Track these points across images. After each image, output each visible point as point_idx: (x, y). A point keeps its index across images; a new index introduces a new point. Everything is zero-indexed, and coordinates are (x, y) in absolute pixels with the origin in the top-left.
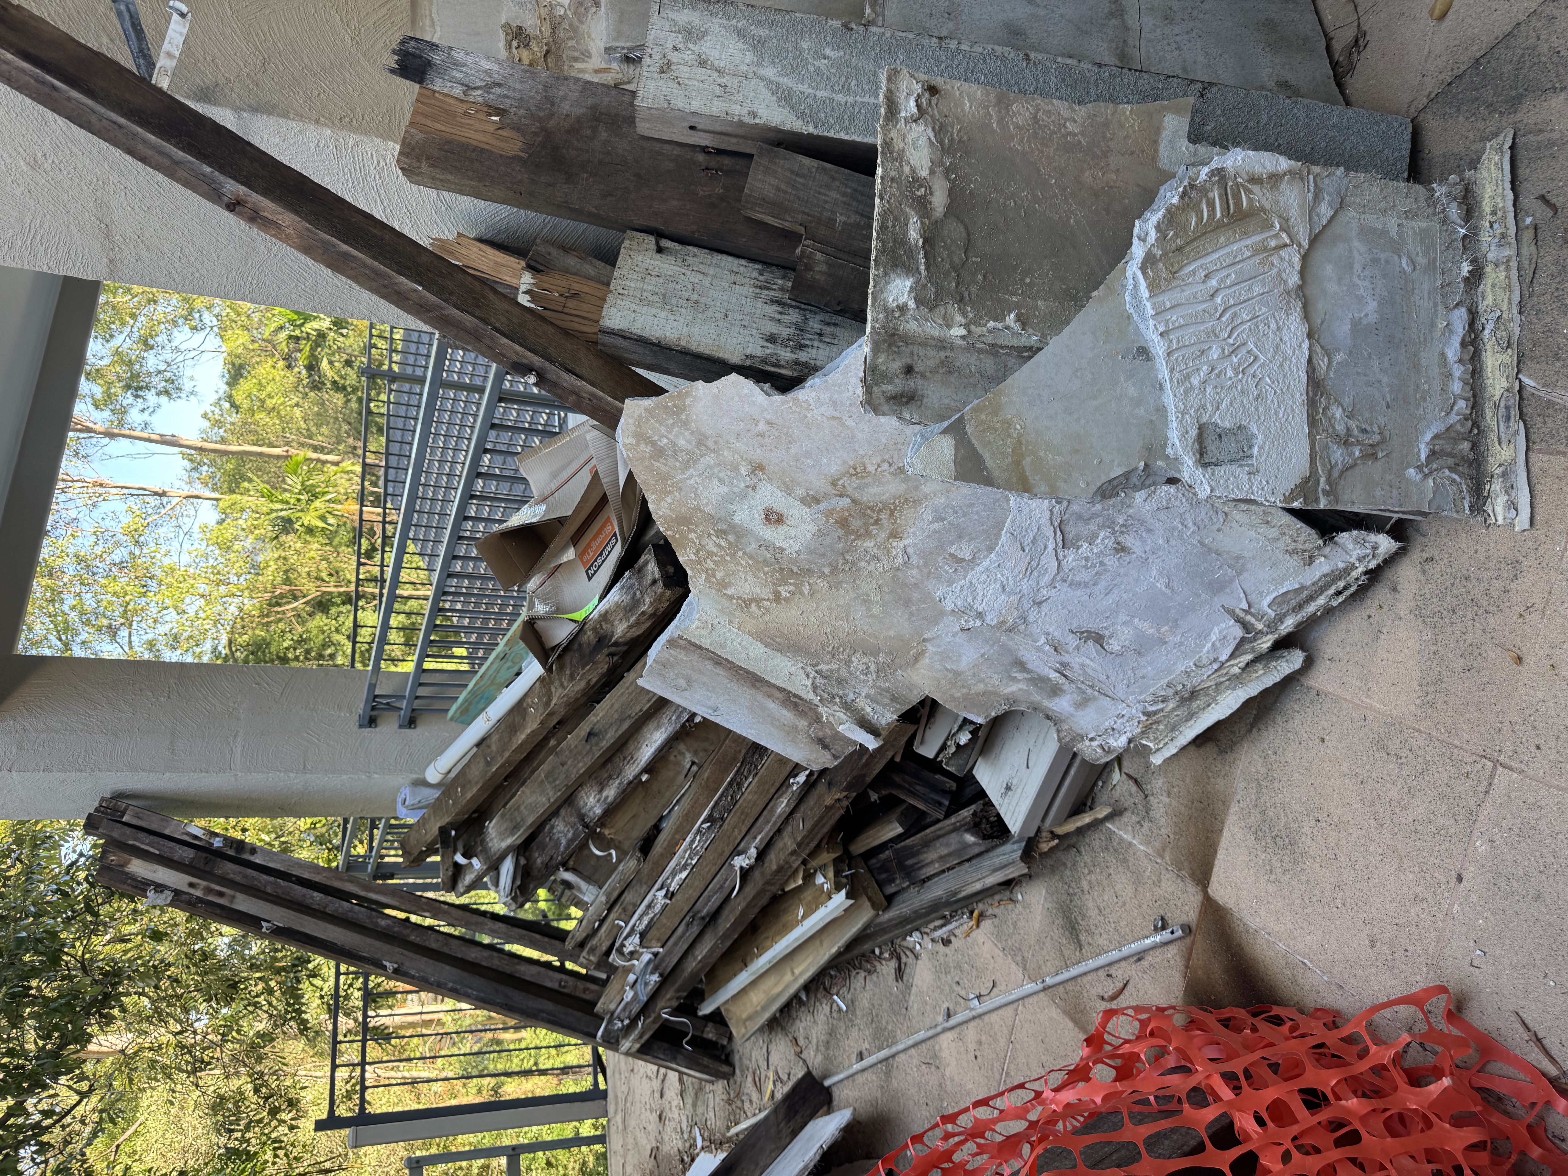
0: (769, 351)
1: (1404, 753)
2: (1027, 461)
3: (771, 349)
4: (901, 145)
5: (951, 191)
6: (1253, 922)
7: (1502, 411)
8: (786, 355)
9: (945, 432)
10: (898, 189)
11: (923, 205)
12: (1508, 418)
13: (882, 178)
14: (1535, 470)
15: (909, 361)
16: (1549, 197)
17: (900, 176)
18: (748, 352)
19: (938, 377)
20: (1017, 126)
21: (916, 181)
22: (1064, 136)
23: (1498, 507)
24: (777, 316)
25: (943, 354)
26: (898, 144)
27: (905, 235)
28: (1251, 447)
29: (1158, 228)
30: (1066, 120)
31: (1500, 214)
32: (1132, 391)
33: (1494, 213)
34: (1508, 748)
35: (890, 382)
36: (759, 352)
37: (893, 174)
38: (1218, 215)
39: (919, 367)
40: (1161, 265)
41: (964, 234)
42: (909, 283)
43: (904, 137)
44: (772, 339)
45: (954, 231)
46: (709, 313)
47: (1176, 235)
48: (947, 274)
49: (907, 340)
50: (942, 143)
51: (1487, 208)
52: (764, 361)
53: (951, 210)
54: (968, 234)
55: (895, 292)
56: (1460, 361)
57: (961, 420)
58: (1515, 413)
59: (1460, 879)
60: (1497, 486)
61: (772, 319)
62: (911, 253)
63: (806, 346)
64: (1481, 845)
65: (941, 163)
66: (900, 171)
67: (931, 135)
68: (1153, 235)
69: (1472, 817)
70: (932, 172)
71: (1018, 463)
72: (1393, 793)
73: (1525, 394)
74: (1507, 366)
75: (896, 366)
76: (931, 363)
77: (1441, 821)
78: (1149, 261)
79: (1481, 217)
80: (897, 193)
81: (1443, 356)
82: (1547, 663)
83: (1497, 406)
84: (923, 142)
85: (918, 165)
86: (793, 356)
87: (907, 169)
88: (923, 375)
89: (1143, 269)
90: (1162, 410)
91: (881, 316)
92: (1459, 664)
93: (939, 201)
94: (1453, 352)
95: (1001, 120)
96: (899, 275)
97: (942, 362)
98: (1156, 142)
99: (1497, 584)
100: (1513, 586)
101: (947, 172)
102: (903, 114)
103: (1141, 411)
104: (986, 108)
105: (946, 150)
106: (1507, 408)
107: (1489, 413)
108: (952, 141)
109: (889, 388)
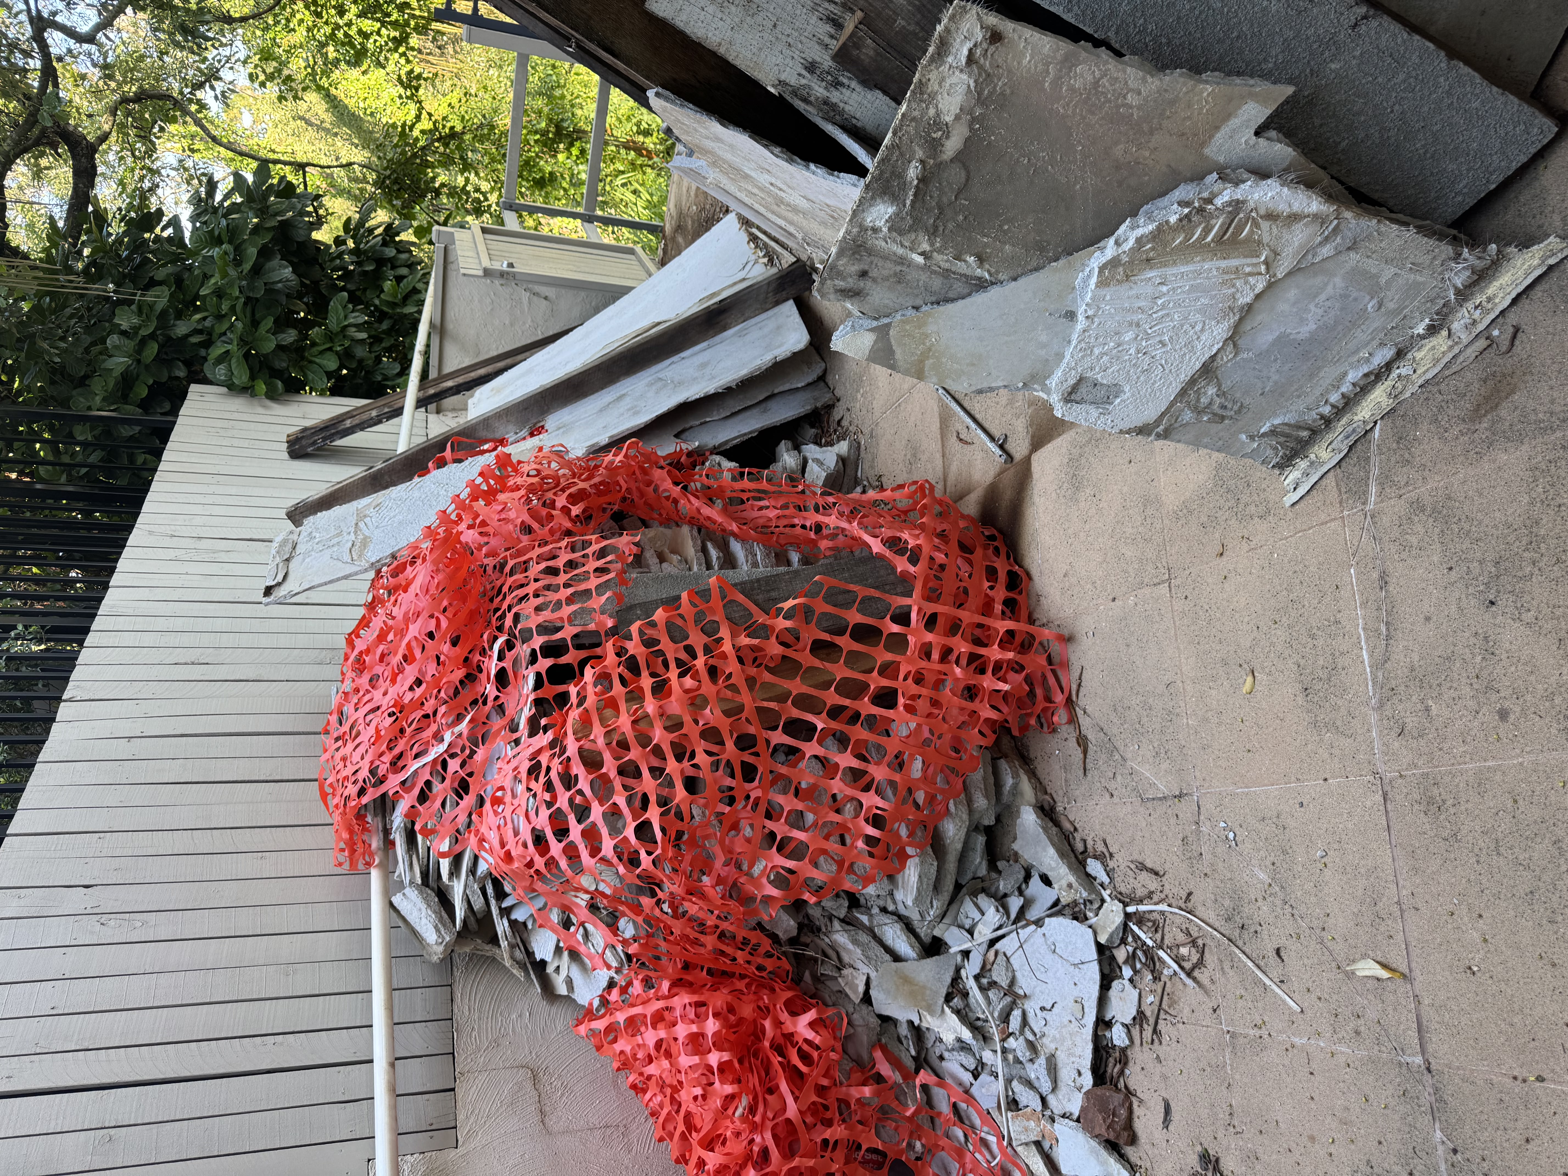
0: (803, 82)
1: (1149, 521)
2: (929, 363)
3: (808, 80)
4: (936, 87)
5: (967, 140)
6: (1036, 499)
7: (1350, 429)
8: (819, 90)
9: (871, 330)
10: (916, 128)
11: (934, 146)
12: (1347, 437)
13: (903, 115)
14: (1324, 482)
15: (866, 267)
16: (1520, 335)
17: (922, 117)
18: (783, 78)
19: (887, 284)
20: (1072, 89)
21: (937, 124)
22: (1118, 107)
23: (1294, 475)
24: (827, 40)
25: (898, 268)
26: (933, 86)
27: (905, 170)
28: (1116, 397)
29: (1139, 240)
30: (1130, 90)
31: (1490, 306)
32: (1044, 338)
33: (1489, 300)
34: (1178, 581)
35: (844, 279)
36: (793, 80)
37: (916, 113)
38: (1209, 239)
39: (874, 273)
40: (1121, 269)
41: (963, 180)
42: (891, 210)
43: (942, 81)
44: (811, 67)
45: (956, 175)
46: (759, 19)
47: (1152, 249)
48: (929, 210)
49: (870, 252)
50: (979, 94)
51: (1490, 291)
52: (795, 93)
53: (960, 158)
54: (967, 180)
55: (875, 215)
56: (1354, 385)
57: (888, 325)
58: (1353, 438)
59: (1114, 600)
60: (1303, 464)
61: (821, 43)
62: (903, 186)
63: (842, 85)
64: (1131, 601)
65: (971, 112)
66: (924, 112)
67: (972, 85)
68: (1131, 243)
69: (1141, 585)
70: (957, 118)
71: (921, 362)
72: (1129, 530)
73: (1368, 437)
74: (1380, 408)
75: (854, 268)
76: (886, 273)
77: (1130, 570)
78: (1114, 263)
79: (1482, 291)
80: (913, 132)
81: (1345, 374)
82: (1225, 573)
83: (1349, 424)
84: (961, 89)
85: (945, 111)
86: (826, 93)
87: (932, 112)
88: (874, 280)
89: (1102, 269)
90: (1060, 356)
91: (855, 230)
92: (1204, 519)
93: (952, 146)
94: (1354, 375)
95: (1057, 79)
96: (884, 202)
97: (895, 274)
98: (1217, 128)
99: (1253, 508)
100: (1256, 519)
101: (974, 120)
102: (950, 59)
103: (1043, 352)
104: (1048, 64)
105: (981, 101)
106: (1354, 430)
107: (1344, 421)
108: (991, 94)
109: (841, 284)
